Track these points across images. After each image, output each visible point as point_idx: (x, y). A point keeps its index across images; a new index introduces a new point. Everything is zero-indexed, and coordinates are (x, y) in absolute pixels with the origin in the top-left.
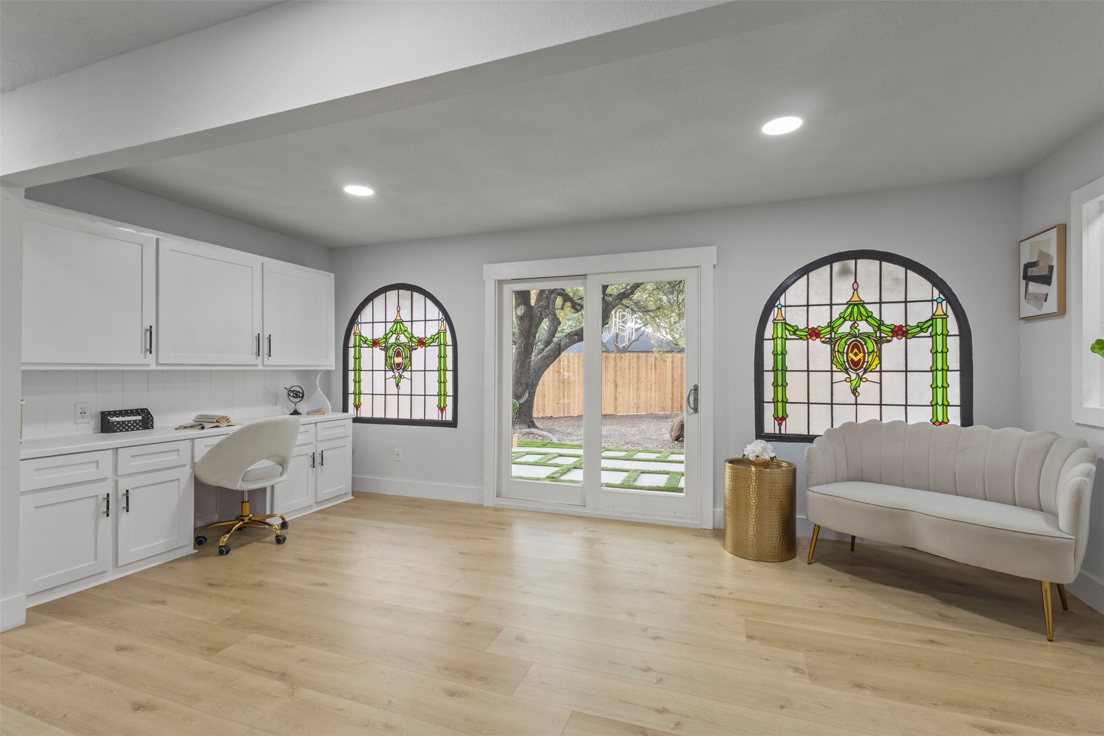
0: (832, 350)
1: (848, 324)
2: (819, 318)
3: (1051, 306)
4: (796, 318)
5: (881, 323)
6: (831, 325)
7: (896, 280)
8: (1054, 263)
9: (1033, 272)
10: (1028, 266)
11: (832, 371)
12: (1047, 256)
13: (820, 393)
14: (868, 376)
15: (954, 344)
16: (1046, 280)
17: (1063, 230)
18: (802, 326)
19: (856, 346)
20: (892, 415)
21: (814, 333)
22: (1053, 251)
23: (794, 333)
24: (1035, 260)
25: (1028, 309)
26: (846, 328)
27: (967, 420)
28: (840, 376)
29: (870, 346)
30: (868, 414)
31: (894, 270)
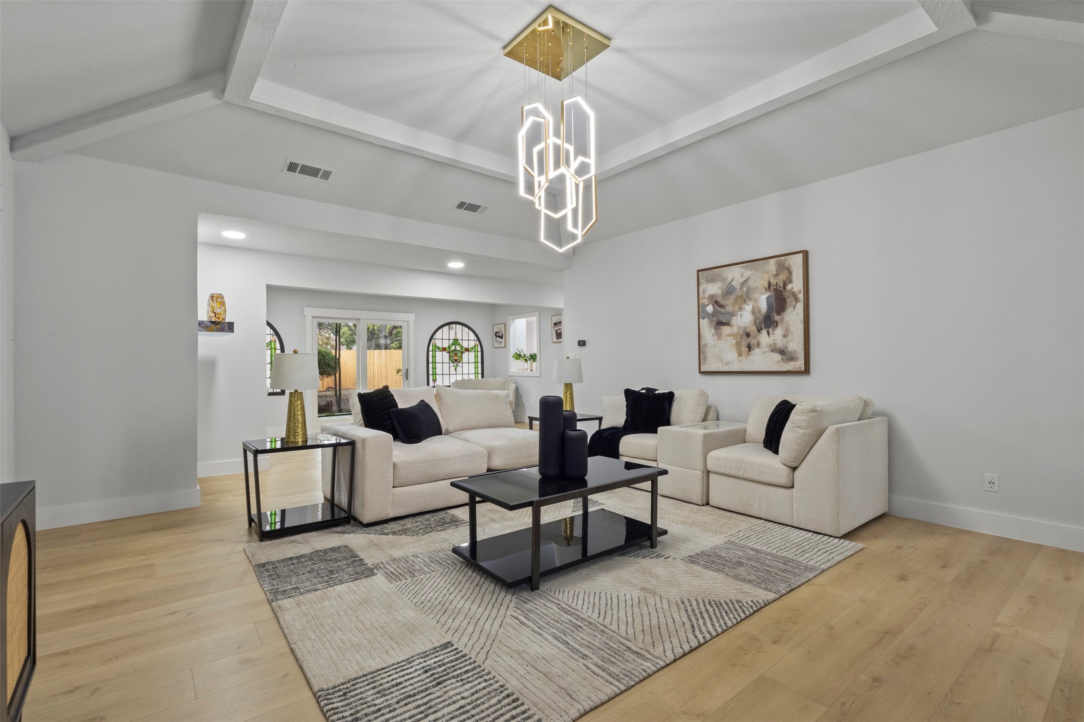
0: (450, 356)
1: (454, 346)
2: (446, 345)
3: (502, 345)
4: (439, 344)
5: (462, 347)
6: (449, 347)
7: (466, 333)
8: (504, 333)
9: (497, 334)
10: (496, 332)
11: (449, 363)
12: (502, 331)
13: (446, 371)
14: (459, 364)
15: (479, 354)
16: (501, 337)
17: (505, 324)
18: (441, 347)
19: (456, 354)
20: (466, 377)
21: (444, 349)
22: (503, 330)
23: (438, 349)
24: (498, 331)
25: (496, 345)
26: (453, 348)
27: (483, 377)
28: (452, 365)
29: (460, 354)
30: (459, 378)
31: (466, 329)
